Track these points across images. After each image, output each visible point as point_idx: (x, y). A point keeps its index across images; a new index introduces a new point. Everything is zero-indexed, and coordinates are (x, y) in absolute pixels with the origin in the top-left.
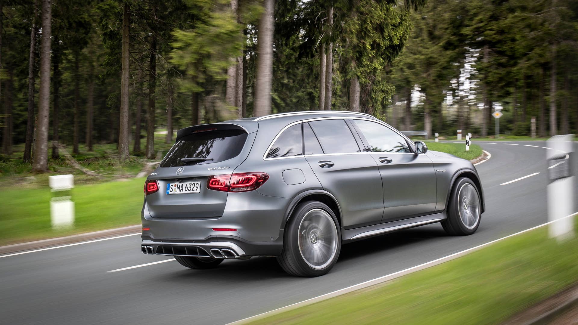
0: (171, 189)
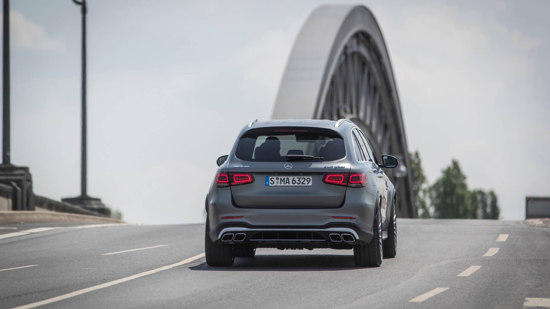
0: (270, 181)
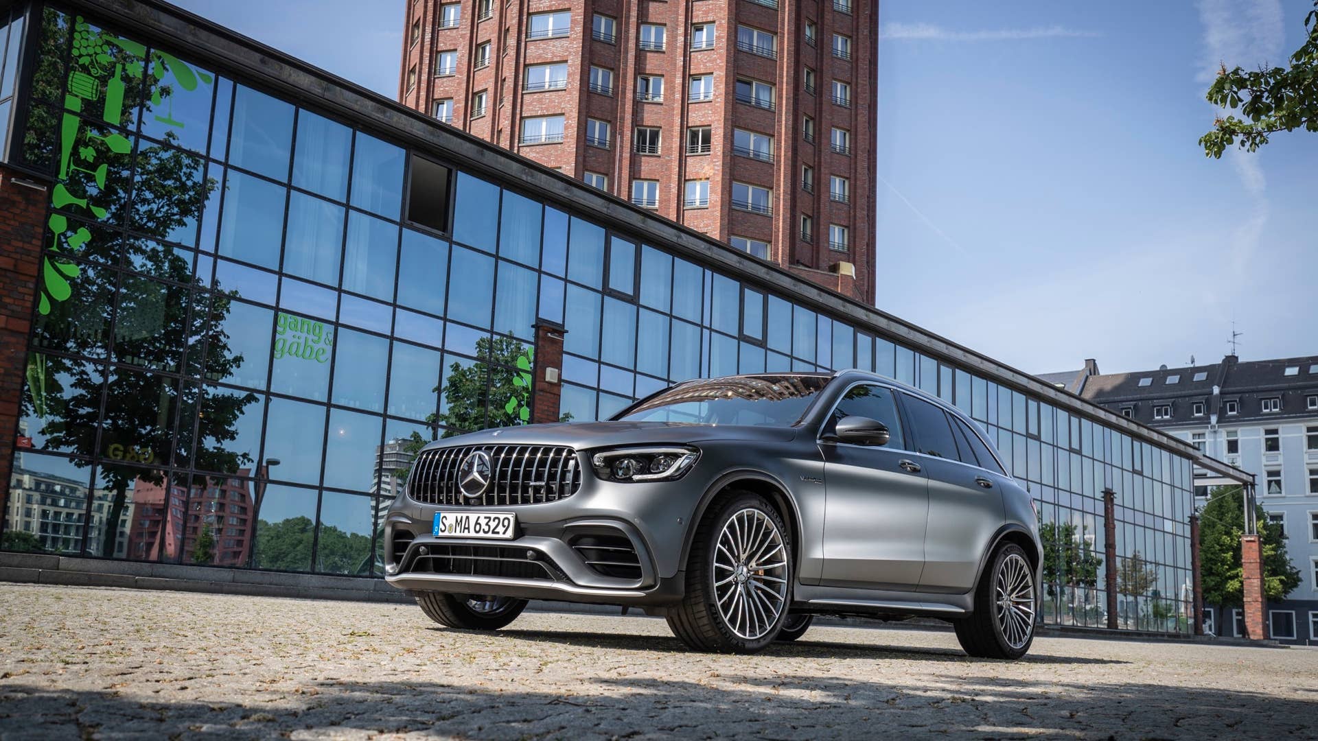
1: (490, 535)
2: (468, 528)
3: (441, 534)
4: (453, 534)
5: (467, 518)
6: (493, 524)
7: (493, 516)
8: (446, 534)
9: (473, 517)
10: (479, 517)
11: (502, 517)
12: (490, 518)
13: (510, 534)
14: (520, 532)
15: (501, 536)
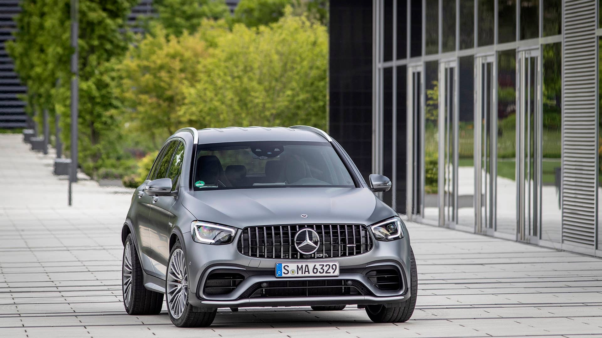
1: (324, 274)
2: (308, 271)
3: (283, 275)
4: (296, 275)
5: (307, 266)
6: (326, 269)
7: (325, 264)
8: (289, 275)
9: (311, 266)
10: (315, 265)
11: (331, 264)
12: (323, 265)
13: (337, 273)
14: (343, 270)
15: (332, 274)
